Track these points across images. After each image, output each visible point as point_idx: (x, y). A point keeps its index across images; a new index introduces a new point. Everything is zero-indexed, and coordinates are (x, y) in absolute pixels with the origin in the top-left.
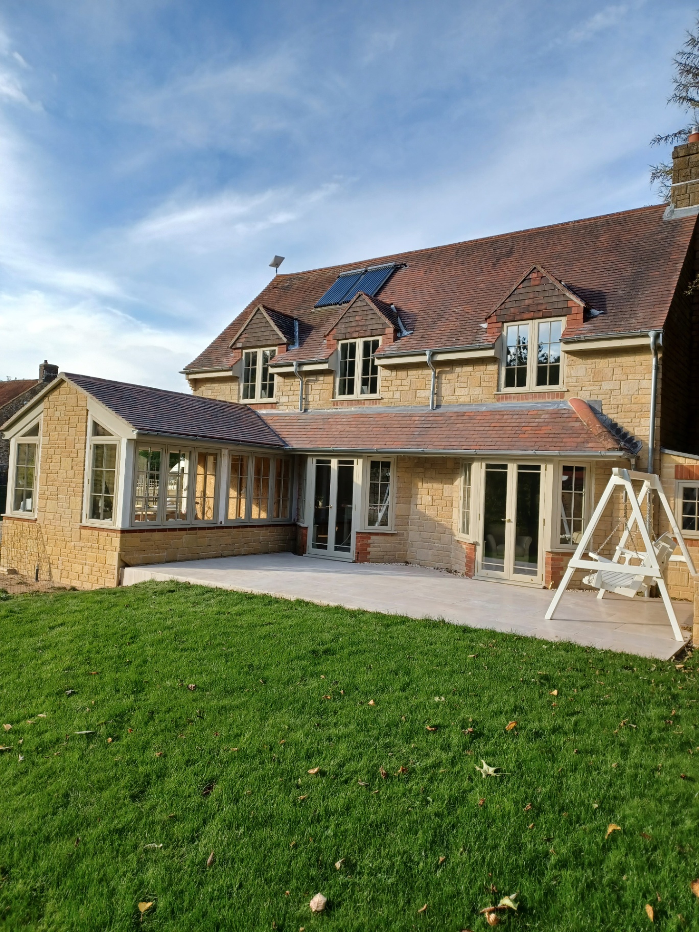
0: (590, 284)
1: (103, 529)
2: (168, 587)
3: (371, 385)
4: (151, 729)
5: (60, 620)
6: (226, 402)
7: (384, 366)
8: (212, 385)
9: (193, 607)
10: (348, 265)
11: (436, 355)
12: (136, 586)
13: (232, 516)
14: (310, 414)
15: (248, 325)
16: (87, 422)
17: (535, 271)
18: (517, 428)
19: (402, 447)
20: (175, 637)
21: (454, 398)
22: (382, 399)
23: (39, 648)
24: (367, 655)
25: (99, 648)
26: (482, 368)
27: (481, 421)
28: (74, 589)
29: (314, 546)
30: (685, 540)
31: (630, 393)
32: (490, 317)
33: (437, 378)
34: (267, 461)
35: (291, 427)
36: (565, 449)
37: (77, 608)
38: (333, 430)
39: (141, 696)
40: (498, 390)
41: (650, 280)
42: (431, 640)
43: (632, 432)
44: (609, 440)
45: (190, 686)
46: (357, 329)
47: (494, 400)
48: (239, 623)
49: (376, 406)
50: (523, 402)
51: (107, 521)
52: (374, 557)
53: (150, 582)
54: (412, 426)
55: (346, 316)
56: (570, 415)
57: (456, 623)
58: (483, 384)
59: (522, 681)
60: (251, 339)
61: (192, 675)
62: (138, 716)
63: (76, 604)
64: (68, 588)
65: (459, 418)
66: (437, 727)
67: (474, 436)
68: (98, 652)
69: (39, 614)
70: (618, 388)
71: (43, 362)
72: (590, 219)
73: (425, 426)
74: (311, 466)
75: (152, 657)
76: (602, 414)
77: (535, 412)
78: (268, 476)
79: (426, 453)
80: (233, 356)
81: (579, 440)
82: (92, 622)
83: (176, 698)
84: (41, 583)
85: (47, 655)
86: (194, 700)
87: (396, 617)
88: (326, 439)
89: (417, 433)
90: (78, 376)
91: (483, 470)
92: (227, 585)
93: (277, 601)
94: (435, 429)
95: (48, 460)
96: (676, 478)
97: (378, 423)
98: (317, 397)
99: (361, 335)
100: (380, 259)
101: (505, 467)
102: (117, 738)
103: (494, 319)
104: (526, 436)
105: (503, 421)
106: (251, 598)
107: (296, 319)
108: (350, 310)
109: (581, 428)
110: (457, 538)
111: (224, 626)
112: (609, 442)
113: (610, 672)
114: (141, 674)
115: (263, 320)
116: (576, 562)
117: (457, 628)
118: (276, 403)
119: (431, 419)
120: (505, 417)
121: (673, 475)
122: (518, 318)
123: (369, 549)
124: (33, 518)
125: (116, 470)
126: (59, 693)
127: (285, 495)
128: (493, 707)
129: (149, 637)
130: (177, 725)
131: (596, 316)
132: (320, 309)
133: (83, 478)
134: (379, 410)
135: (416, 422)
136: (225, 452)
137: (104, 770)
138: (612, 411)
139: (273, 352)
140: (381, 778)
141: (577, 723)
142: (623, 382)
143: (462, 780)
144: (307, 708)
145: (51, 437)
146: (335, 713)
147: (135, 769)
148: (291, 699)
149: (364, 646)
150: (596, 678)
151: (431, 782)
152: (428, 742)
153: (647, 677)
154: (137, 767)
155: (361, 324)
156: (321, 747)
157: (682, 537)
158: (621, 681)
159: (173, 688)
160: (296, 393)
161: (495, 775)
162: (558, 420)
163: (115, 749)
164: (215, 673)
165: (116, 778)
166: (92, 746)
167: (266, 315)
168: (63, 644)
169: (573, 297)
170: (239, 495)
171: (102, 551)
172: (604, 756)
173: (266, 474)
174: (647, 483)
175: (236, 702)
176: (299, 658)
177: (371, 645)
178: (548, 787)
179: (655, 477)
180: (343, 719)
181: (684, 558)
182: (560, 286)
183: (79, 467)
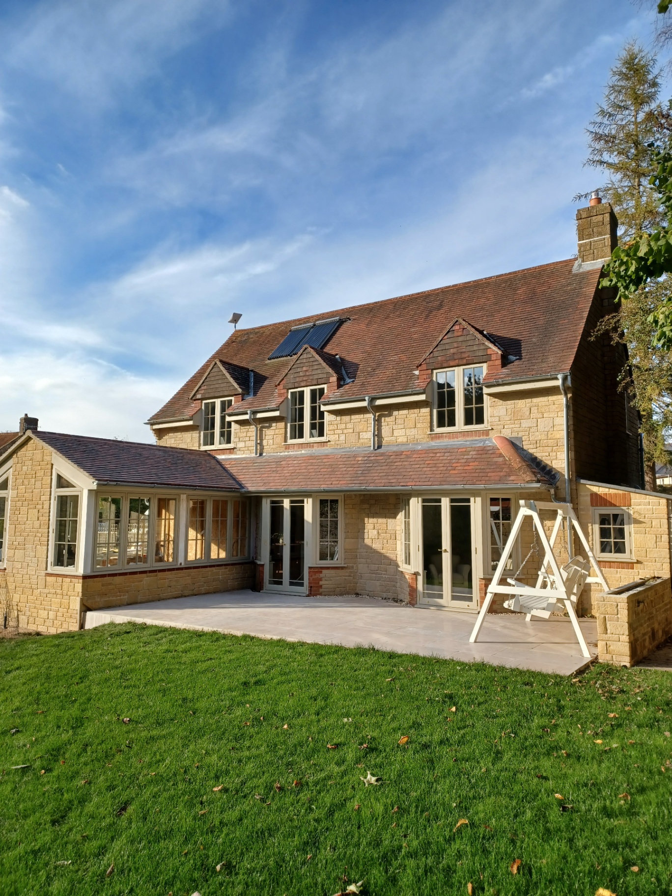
1: (66, 576)
2: (124, 629)
3: (319, 428)
4: (82, 760)
5: (17, 664)
6: (187, 449)
7: (330, 412)
8: (175, 434)
9: (143, 646)
11: (375, 401)
12: (95, 629)
13: (191, 557)
14: (265, 458)
15: (206, 378)
16: (51, 475)
17: (457, 323)
18: (448, 465)
19: (346, 485)
20: (121, 676)
21: (393, 438)
22: (329, 441)
24: (294, 683)
25: (49, 689)
26: (416, 411)
27: (417, 459)
28: (38, 634)
29: (270, 582)
30: (599, 562)
31: (546, 430)
32: (420, 365)
33: (378, 422)
34: (225, 503)
35: (246, 471)
36: (490, 482)
37: (35, 653)
38: (285, 472)
39: (80, 731)
40: (431, 431)
41: (560, 327)
42: (356, 666)
43: (551, 465)
44: (528, 473)
45: (125, 719)
46: (305, 378)
47: (428, 440)
48: (183, 660)
49: (323, 448)
50: (453, 440)
51: (70, 568)
52: (326, 590)
53: (109, 624)
54: (356, 466)
55: (294, 367)
56: (495, 451)
57: (384, 649)
58: (418, 425)
59: (428, 700)
60: (210, 391)
61: (129, 710)
62: (74, 749)
63: (35, 649)
64: (33, 633)
65: (398, 457)
66: (337, 746)
67: (411, 473)
68: (47, 693)
70: (535, 425)
71: (23, 416)
72: (510, 273)
73: (368, 465)
74: (266, 507)
75: (96, 694)
76: (522, 449)
77: (464, 450)
78: (226, 517)
79: (368, 491)
80: (194, 407)
81: (502, 474)
82: (47, 665)
83: (111, 731)
84: (9, 629)
86: (126, 733)
87: (330, 647)
88: (279, 481)
89: (360, 472)
91: (420, 504)
92: (180, 625)
93: (224, 637)
94: (376, 468)
95: (17, 512)
96: (592, 505)
97: (326, 464)
98: (271, 441)
99: (308, 384)
100: (327, 313)
101: (439, 501)
102: (49, 770)
103: (424, 367)
104: (456, 472)
105: (436, 458)
107: (252, 371)
108: (298, 362)
109: (504, 463)
110: (401, 569)
111: (168, 664)
112: (528, 475)
113: (510, 688)
114: (83, 711)
115: (220, 373)
116: (494, 588)
117: (384, 654)
118: (233, 449)
119: (372, 458)
120: (438, 455)
121: (589, 503)
122: (445, 365)
123: (321, 583)
124: (3, 568)
125: (78, 519)
126: (5, 733)
127: (244, 535)
128: (393, 725)
129: (97, 677)
130: (108, 756)
131: (513, 362)
132: (273, 360)
133: (49, 528)
134: (326, 452)
135: (359, 462)
136: (184, 497)
137: (31, 799)
138: (531, 446)
139: (230, 402)
140: (276, 792)
141: (464, 736)
142: (539, 420)
143: (346, 790)
144: (226, 735)
145: (19, 491)
146: (251, 737)
147: (60, 797)
148: (214, 727)
149: (294, 675)
150: (496, 694)
151: (319, 792)
152: (326, 758)
153: (542, 691)
154: (62, 795)
155: (307, 374)
156: (230, 768)
157: (598, 559)
158: (518, 696)
159: (110, 722)
160: (251, 438)
161: (376, 783)
162: (484, 456)
163: (46, 780)
164: (151, 707)
165: (42, 806)
166: (25, 779)
167: (222, 368)
168: (16, 687)
169: (491, 345)
170: (199, 536)
171: (65, 597)
172: (478, 762)
173: (224, 515)
174: (560, 512)
175: (164, 732)
176: (231, 690)
177: (300, 674)
178: (419, 791)
179: (569, 505)
180: (256, 743)
181: (599, 579)
182: (479, 336)
183: (44, 518)
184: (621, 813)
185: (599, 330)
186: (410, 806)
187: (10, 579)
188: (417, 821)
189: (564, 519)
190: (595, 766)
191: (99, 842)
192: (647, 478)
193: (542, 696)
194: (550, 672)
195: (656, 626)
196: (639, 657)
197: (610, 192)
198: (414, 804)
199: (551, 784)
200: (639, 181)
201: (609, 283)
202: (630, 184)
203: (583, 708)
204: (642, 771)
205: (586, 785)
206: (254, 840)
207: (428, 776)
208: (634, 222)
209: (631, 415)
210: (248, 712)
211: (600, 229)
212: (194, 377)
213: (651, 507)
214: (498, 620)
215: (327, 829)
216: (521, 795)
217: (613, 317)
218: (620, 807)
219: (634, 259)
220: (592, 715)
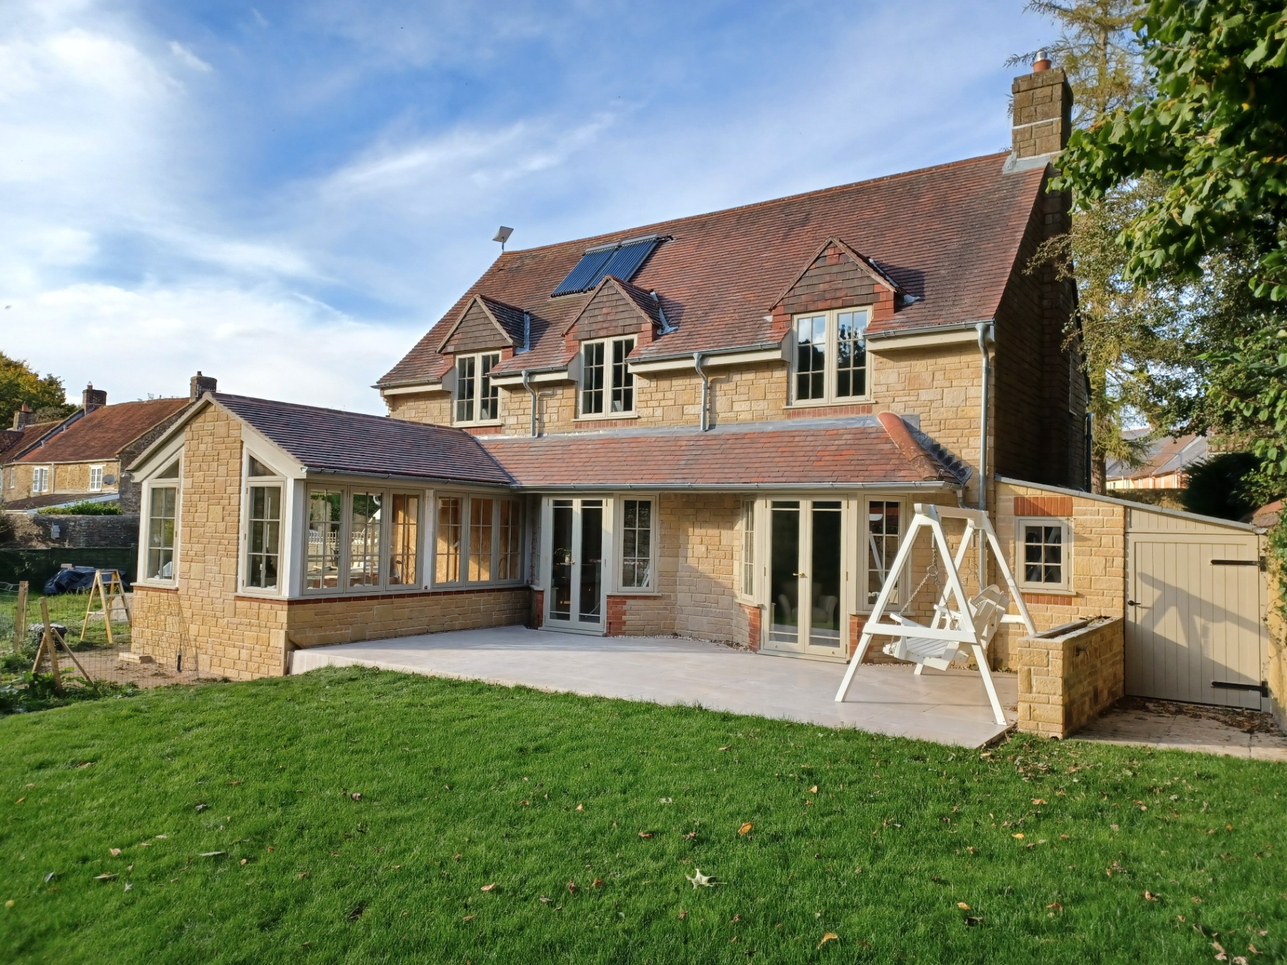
0: (903, 260)
1: (264, 600)
2: (348, 674)
3: (624, 399)
4: (297, 847)
5: (199, 719)
6: (434, 426)
7: (641, 374)
8: (417, 403)
9: (376, 698)
10: (597, 238)
11: (707, 359)
12: (307, 674)
13: (441, 577)
14: (546, 440)
15: (461, 322)
16: (241, 458)
17: (831, 246)
18: (811, 454)
19: (663, 481)
20: (346, 737)
21: (732, 414)
22: (639, 417)
23: (168, 755)
24: (590, 751)
25: (246, 753)
26: (767, 374)
27: (766, 445)
28: (226, 680)
29: (552, 616)
30: (1023, 594)
31: (955, 404)
32: (775, 307)
33: (710, 389)
34: (488, 504)
35: (519, 458)
36: (870, 479)
37: (224, 704)
38: (576, 460)
39: (292, 809)
40: (788, 404)
41: (982, 254)
42: (676, 731)
43: (959, 456)
44: (926, 467)
45: (354, 795)
46: (605, 325)
47: (783, 417)
48: (433, 717)
49: (631, 428)
50: (820, 418)
51: (270, 589)
52: (631, 628)
53: (326, 668)
54: (677, 453)
55: (590, 308)
56: (880, 436)
58: (769, 396)
59: (778, 777)
60: (466, 341)
61: (359, 783)
62: (284, 833)
63: (223, 699)
64: (219, 679)
65: (738, 441)
66: (653, 834)
67: (757, 465)
68: (244, 758)
69: (172, 713)
70: (939, 397)
71: (195, 374)
72: (911, 173)
73: (694, 453)
74: (547, 510)
75: (313, 762)
76: (919, 432)
77: (835, 432)
78: (490, 524)
79: (695, 489)
80: (443, 364)
81: (888, 467)
82: (242, 721)
83: (335, 810)
84: (185, 673)
85: (177, 764)
86: (357, 813)
87: (640, 704)
88: (566, 473)
89: (684, 462)
90: (229, 396)
91: (769, 510)
93: (490, 688)
94: (707, 457)
95: (193, 510)
96: (1016, 514)
97: (634, 449)
98: (555, 417)
99: (610, 333)
100: (639, 229)
101: (796, 505)
102: (252, 859)
103: (780, 310)
104: (822, 463)
105: (794, 444)
106: (456, 686)
107: (527, 313)
108: (595, 301)
109: (892, 451)
110: (738, 601)
111: (412, 722)
112: (925, 469)
113: (894, 763)
114: (295, 783)
115: (482, 315)
116: (873, 626)
117: (715, 715)
118: (501, 426)
119: (701, 443)
120: (797, 439)
121: (1013, 511)
122: (811, 308)
123: (624, 618)
124: (173, 588)
125: (280, 520)
126: (188, 809)
127: (515, 549)
128: (730, 808)
129: (312, 738)
130: (332, 843)
131: (910, 305)
132: (558, 298)
133: (238, 533)
134: (635, 433)
135: (683, 448)
136: (430, 493)
137: (231, 896)
138: (933, 428)
139: (496, 358)
140: (569, 893)
141: (829, 825)
142: (945, 390)
143: (667, 893)
144: (497, 817)
145: (195, 479)
146: (531, 821)
147: (270, 894)
148: (479, 806)
149: (589, 740)
150: (874, 770)
151: (629, 895)
152: (637, 851)
153: (940, 768)
154: (273, 891)
155: (609, 318)
156: (503, 861)
157: (1022, 591)
158: (904, 774)
159: (333, 799)
160: (527, 411)
161: (708, 885)
162: (863, 441)
163: (248, 872)
164: (390, 779)
165: (245, 905)
166: (220, 870)
167: (484, 308)
168: (200, 749)
169: (879, 279)
170: (452, 550)
171: (263, 630)
172: (851, 860)
173: (488, 521)
174: (970, 522)
175: (410, 813)
176: (501, 757)
177: (598, 740)
178: (768, 896)
179: (984, 513)
180: (540, 828)
181: (1021, 618)
182: (863, 265)
183: (232, 519)
184: (1050, 928)
185: (1039, 259)
186: (756, 915)
187: (185, 604)
188: (767, 935)
189: (976, 532)
190: (1014, 868)
191: (327, 954)
192: (1093, 480)
193: (939, 774)
194: (950, 743)
195: (1100, 684)
196: (1076, 725)
197: (1061, 54)
198: (763, 913)
199: (952, 890)
200: (1106, 38)
201: (1061, 185)
202: (1092, 42)
203: (996, 792)
204: (1079, 875)
205: (1001, 892)
206: (540, 955)
207: (781, 876)
208: (1094, 100)
209: (1077, 386)
210: (527, 788)
211: (1046, 109)
212: (442, 321)
213: (1100, 517)
214: (875, 673)
215: (642, 943)
216: (911, 904)
217: (1060, 239)
218: (1048, 921)
219: (1101, 148)
220: (1009, 801)
